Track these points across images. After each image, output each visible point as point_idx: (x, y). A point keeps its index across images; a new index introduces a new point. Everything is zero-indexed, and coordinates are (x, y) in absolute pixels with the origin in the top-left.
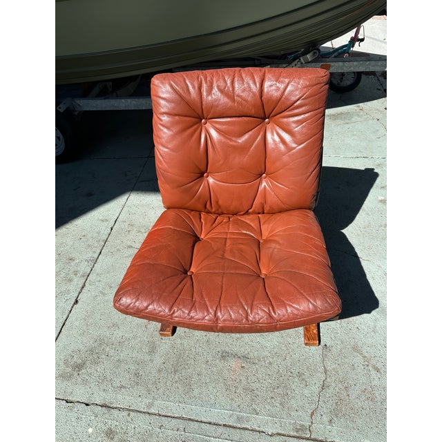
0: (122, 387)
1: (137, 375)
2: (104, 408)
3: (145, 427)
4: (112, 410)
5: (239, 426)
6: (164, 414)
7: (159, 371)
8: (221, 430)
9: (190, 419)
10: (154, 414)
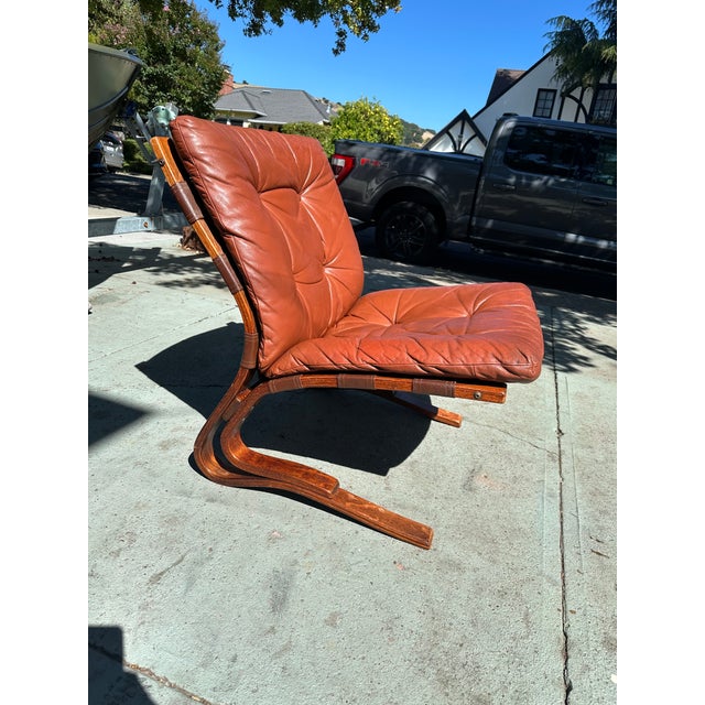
0: (527, 619)
1: (502, 594)
2: (570, 653)
3: (585, 591)
4: (570, 638)
5: (558, 499)
6: (561, 568)
7: (494, 561)
8: (566, 514)
9: (561, 541)
10: (563, 578)
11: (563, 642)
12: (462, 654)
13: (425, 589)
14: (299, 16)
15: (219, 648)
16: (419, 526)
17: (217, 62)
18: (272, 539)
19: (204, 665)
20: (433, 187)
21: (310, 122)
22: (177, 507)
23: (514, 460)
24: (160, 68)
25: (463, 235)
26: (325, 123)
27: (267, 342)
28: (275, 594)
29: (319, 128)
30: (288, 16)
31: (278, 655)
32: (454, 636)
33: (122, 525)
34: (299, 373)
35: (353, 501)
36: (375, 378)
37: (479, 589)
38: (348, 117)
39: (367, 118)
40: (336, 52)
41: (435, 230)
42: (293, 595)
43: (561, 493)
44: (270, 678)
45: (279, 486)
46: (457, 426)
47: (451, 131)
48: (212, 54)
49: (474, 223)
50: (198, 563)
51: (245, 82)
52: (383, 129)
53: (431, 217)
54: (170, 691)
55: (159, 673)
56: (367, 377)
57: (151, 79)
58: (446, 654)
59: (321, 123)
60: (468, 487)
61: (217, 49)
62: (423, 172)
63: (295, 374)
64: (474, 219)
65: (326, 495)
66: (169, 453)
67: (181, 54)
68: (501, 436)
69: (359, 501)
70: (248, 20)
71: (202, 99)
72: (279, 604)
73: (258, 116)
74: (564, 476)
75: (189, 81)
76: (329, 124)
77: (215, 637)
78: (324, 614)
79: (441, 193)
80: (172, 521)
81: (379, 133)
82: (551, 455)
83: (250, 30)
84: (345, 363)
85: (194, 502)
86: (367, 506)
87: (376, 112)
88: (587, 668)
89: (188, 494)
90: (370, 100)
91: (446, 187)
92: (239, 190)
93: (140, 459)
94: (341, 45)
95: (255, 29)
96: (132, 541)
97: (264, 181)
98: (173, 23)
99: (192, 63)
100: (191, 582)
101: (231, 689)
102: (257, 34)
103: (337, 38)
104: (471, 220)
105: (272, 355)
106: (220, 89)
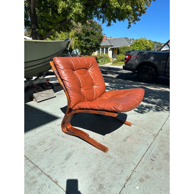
0: (122, 171)
1: (119, 165)
2: (129, 180)
3: (142, 168)
4: (131, 177)
5: (149, 146)
6: (139, 161)
7: (121, 158)
8: (149, 150)
9: (143, 155)
10: (138, 164)
11: (129, 177)
12: (102, 175)
13: (100, 161)
14: (119, 20)
15: (52, 165)
16: (105, 147)
17: (101, 34)
18: (72, 146)
19: (48, 167)
20: (153, 61)
21: (126, 46)
22: (55, 137)
23: (142, 135)
24: (88, 37)
25: (164, 74)
26: (130, 46)
27: (71, 102)
28: (67, 157)
29: (128, 47)
30: (117, 20)
31: (62, 168)
32: (102, 171)
33: (44, 140)
34: (78, 109)
35: (91, 140)
36: (91, 110)
37: (114, 163)
38: (137, 43)
39: (142, 43)
40: (128, 28)
41: (154, 73)
42: (71, 158)
43: (151, 145)
44: (59, 172)
45: (76, 135)
46: (130, 126)
47: (168, 44)
48: (100, 32)
49: (166, 71)
50: (55, 149)
51: (111, 37)
52: (147, 45)
53: (153, 70)
54: (40, 170)
55: (39, 167)
56: (89, 110)
57: (86, 40)
58: (98, 174)
59: (129, 46)
60: (125, 140)
61: (101, 31)
62: (150, 57)
63: (77, 109)
64: (167, 69)
65: (85, 138)
66: (59, 127)
67: (92, 33)
68: (142, 129)
69: (93, 140)
70: (107, 23)
71: (97, 44)
72: (67, 159)
73: (112, 46)
74: (155, 140)
75: (94, 40)
76: (131, 46)
77: (52, 163)
78: (75, 162)
79: (156, 63)
80: (53, 140)
81: (146, 46)
82: (154, 135)
83: (108, 25)
84: (85, 107)
85: (59, 137)
86: (94, 141)
87: (145, 41)
88: (132, 184)
89: (58, 135)
90: (143, 38)
91: (157, 61)
92: (66, 71)
93: (53, 128)
94: (130, 26)
95: (109, 25)
96: (44, 143)
97: (75, 68)
98: (91, 26)
99: (95, 35)
100: (52, 152)
101: (51, 172)
102: (110, 26)
103: (128, 24)
104: (165, 70)
105: (73, 105)
106: (102, 40)
